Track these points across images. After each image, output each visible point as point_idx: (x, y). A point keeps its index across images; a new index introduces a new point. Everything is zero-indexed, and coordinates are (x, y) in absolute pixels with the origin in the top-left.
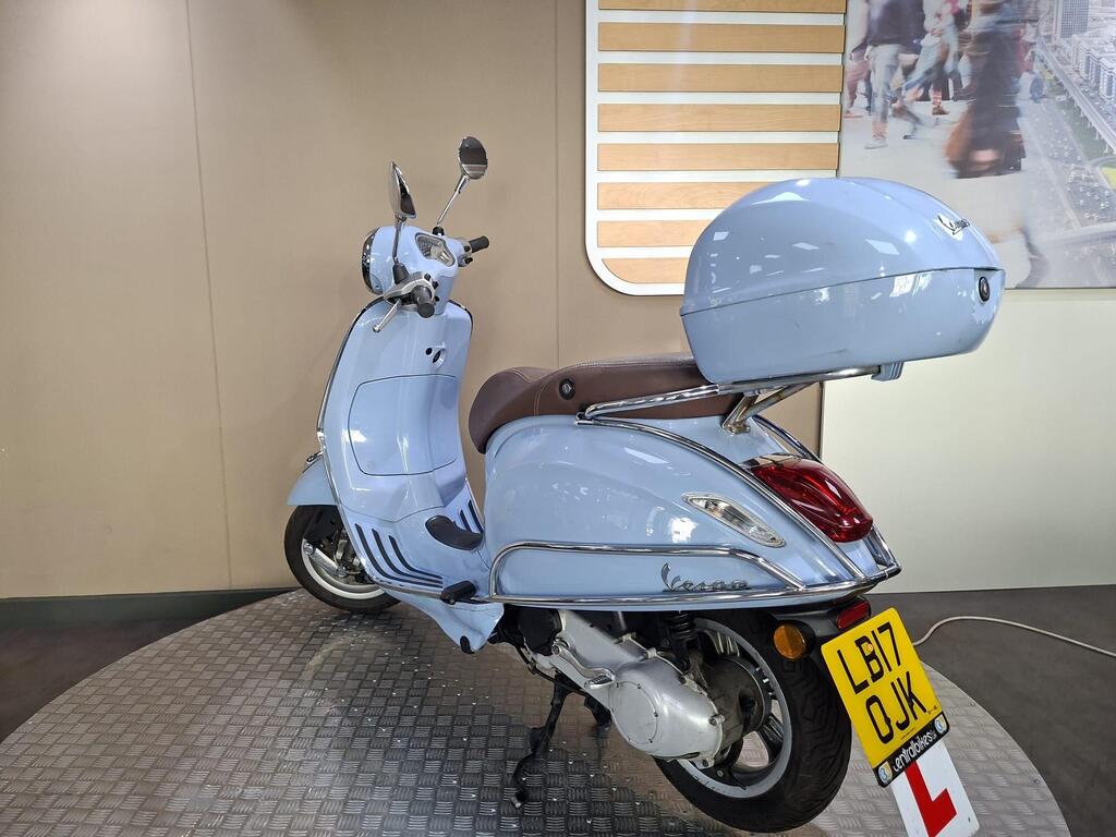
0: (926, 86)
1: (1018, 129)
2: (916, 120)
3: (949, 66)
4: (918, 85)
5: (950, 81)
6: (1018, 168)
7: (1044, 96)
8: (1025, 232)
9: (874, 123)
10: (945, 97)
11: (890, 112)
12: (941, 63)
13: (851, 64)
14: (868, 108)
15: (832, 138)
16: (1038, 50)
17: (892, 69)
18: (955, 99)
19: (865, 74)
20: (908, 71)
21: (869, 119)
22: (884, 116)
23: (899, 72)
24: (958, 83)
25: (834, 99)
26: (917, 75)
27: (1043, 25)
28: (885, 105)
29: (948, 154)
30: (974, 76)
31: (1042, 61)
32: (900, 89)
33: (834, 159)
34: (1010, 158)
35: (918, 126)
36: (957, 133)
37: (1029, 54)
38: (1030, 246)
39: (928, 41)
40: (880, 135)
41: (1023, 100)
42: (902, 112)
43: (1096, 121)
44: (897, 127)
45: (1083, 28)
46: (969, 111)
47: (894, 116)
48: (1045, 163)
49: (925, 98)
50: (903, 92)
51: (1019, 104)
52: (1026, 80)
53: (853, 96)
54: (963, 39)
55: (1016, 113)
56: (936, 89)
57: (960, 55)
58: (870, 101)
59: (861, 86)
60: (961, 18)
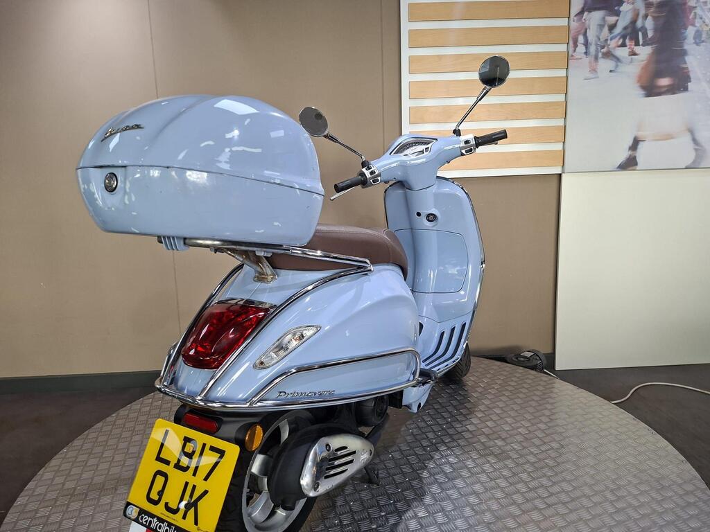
0: (624, 37)
1: (685, 63)
2: (618, 59)
3: (639, 24)
4: (619, 37)
5: (640, 34)
6: (686, 89)
7: (703, 42)
8: (691, 132)
9: (590, 62)
10: (637, 44)
11: (600, 55)
12: (634, 22)
13: (574, 25)
14: (586, 53)
15: (562, 73)
16: (698, 11)
17: (601, 27)
18: (643, 45)
19: (583, 31)
21: (586, 60)
22: (596, 58)
23: (606, 29)
25: (563, 48)
26: (618, 30)
28: (597, 51)
29: (638, 81)
30: (656, 30)
32: (607, 40)
33: (564, 86)
34: (681, 83)
35: (619, 64)
36: (645, 68)
37: (693, 14)
38: (695, 141)
39: (625, 8)
40: (594, 70)
41: (689, 45)
42: (608, 55)
44: (605, 65)
46: (653, 53)
47: (603, 57)
48: (704, 84)
49: (623, 45)
50: (609, 42)
51: (686, 47)
53: (576, 45)
55: (684, 53)
56: (631, 39)
57: (646, 16)
58: (587, 48)
59: (581, 39)
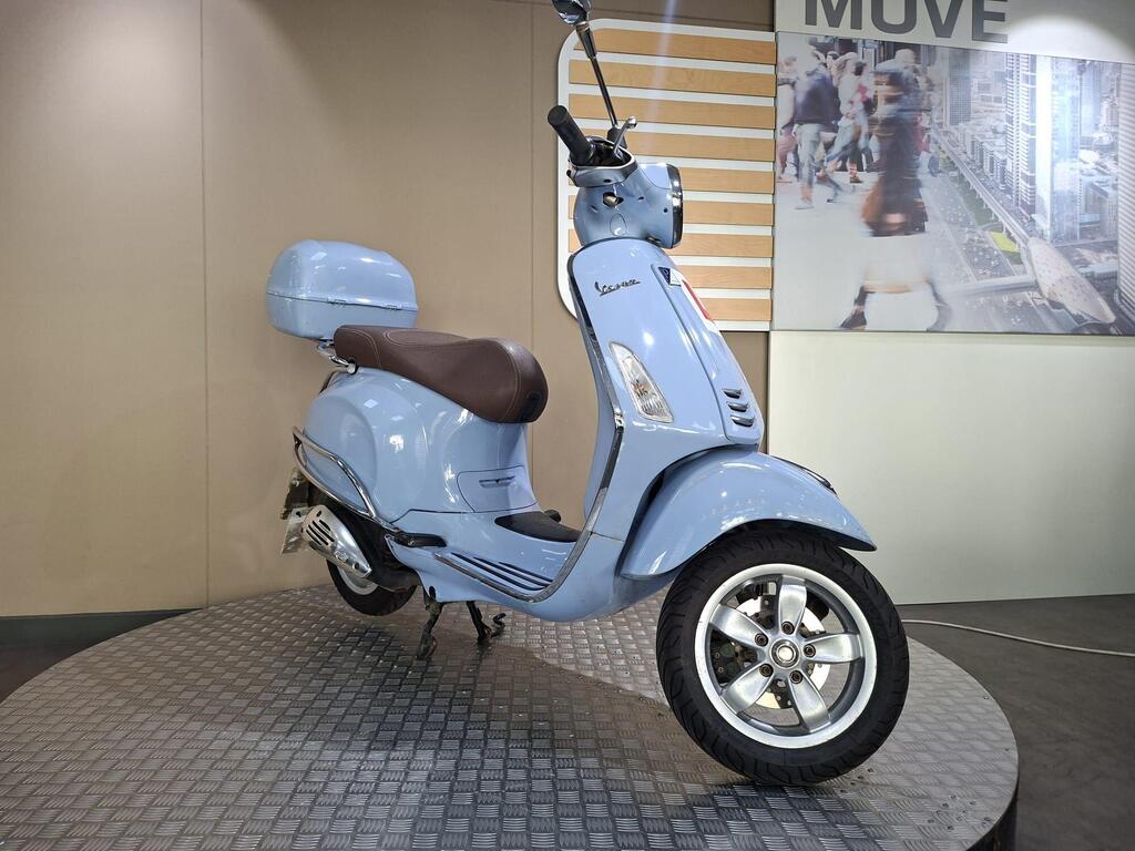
0: (844, 159)
1: (920, 197)
2: (837, 186)
3: (862, 143)
4: (837, 159)
5: (863, 156)
6: (922, 230)
7: (940, 172)
8: (931, 284)
9: (802, 188)
10: (860, 169)
11: (815, 179)
12: (855, 141)
13: (781, 139)
14: (797, 176)
15: (768, 199)
16: (932, 133)
17: (815, 144)
18: (868, 171)
19: (793, 148)
20: (829, 146)
21: (797, 185)
22: (810, 183)
23: (821, 148)
24: (869, 158)
25: (768, 167)
26: (836, 149)
27: (935, 114)
28: (811, 174)
29: (863, 216)
30: (882, 153)
31: (936, 143)
32: (823, 161)
33: (770, 216)
34: (915, 222)
35: (839, 192)
36: (871, 199)
37: (926, 137)
38: (936, 295)
39: (843, 123)
40: (807, 198)
41: (923, 174)
42: (825, 180)
43: (982, 194)
44: (822, 192)
45: (967, 118)
46: (880, 180)
47: (818, 183)
48: (945, 226)
49: (843, 169)
50: (825, 163)
51: (920, 177)
52: (924, 158)
53: (784, 165)
54: (872, 122)
55: (918, 184)
56: (852, 162)
57: (870, 136)
58: (798, 169)
59: (791, 157)
60: (869, 106)
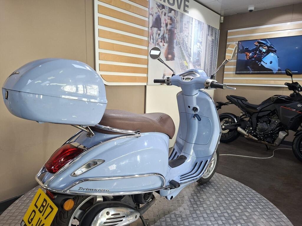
0: (162, 39)
1: (174, 51)
2: (160, 46)
4: (160, 39)
5: (165, 39)
6: (174, 60)
7: (177, 45)
10: (164, 42)
12: (164, 34)
13: (150, 31)
15: (147, 48)
16: (176, 35)
17: (157, 34)
19: (152, 34)
20: (159, 35)
22: (155, 45)
25: (147, 39)
26: (160, 36)
27: (177, 30)
28: (155, 42)
29: (165, 55)
30: (168, 38)
31: (177, 37)
33: (147, 53)
34: (173, 57)
36: (166, 51)
39: (162, 29)
41: (175, 46)
42: (158, 44)
43: (184, 52)
45: (182, 32)
46: (168, 46)
48: (177, 58)
49: (161, 42)
50: (158, 40)
51: (174, 46)
53: (151, 39)
54: (167, 30)
55: (173, 48)
57: (166, 33)
58: (153, 41)
59: (152, 37)
60: (167, 25)
